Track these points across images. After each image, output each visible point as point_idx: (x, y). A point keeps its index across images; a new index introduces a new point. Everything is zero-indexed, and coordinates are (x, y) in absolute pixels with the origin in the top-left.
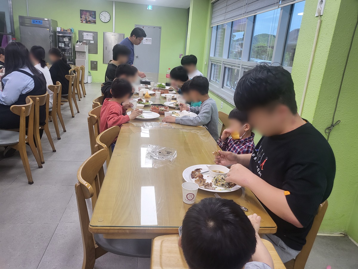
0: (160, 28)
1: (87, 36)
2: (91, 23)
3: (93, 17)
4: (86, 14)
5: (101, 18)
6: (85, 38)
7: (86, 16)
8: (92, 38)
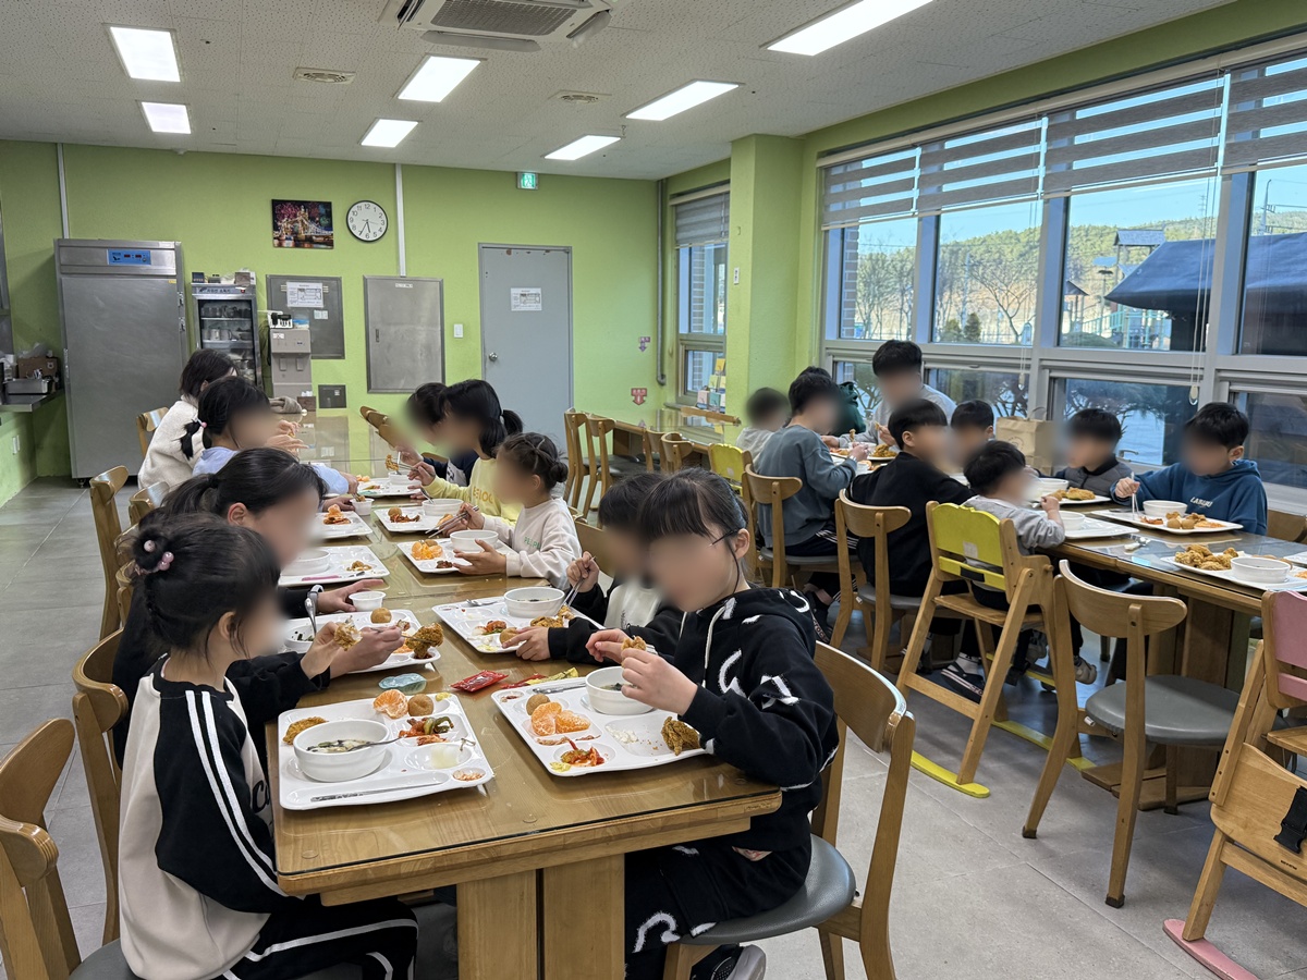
0: (568, 251)
1: (301, 294)
2: (315, 246)
3: (319, 224)
4: (295, 216)
5: (354, 227)
6: (292, 302)
7: (297, 221)
8: (321, 301)
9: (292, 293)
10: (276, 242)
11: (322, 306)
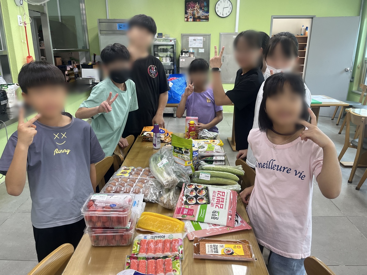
1: (194, 41)
2: (201, 20)
3: (204, 11)
4: (194, 7)
5: (218, 11)
6: (191, 45)
7: (195, 10)
8: (202, 45)
9: (191, 41)
10: (186, 19)
11: (202, 47)
